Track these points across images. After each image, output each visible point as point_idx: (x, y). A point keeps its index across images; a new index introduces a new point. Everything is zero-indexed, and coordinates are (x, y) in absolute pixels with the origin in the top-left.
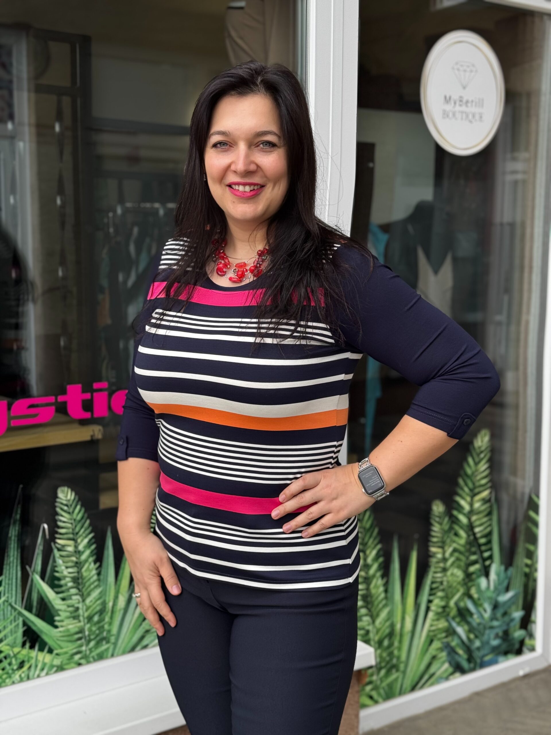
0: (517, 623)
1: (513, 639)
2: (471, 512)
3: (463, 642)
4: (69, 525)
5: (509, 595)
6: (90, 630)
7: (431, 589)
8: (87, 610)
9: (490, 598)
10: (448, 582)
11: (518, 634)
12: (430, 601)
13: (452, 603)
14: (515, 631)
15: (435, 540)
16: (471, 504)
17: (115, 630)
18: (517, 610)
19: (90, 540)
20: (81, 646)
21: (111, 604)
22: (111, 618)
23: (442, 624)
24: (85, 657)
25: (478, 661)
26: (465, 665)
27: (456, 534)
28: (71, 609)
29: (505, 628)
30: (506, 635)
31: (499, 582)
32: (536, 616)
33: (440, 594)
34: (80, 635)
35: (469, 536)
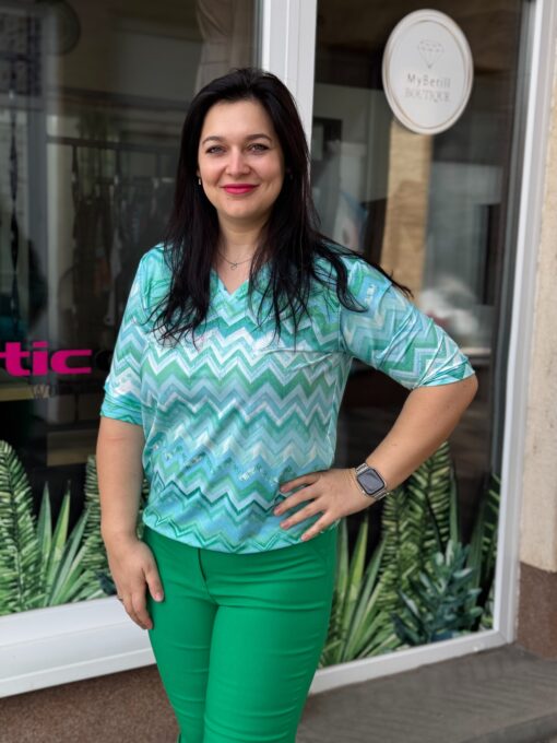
0: (473, 599)
1: (469, 615)
2: (429, 488)
3: (413, 614)
4: (6, 478)
5: (466, 572)
6: (25, 579)
7: (383, 561)
8: (22, 560)
9: (446, 574)
10: (401, 555)
11: (475, 610)
12: (380, 573)
13: (404, 576)
14: (471, 607)
15: (388, 513)
16: (429, 481)
17: (51, 581)
18: (474, 587)
19: (27, 494)
20: (16, 594)
21: (47, 556)
22: (48, 569)
23: (392, 596)
24: (20, 605)
25: (430, 634)
26: (415, 637)
27: (412, 509)
28: (6, 558)
29: (460, 604)
30: (461, 611)
31: (456, 558)
32: (494, 593)
33: (392, 566)
34: (15, 584)
35: (425, 511)
